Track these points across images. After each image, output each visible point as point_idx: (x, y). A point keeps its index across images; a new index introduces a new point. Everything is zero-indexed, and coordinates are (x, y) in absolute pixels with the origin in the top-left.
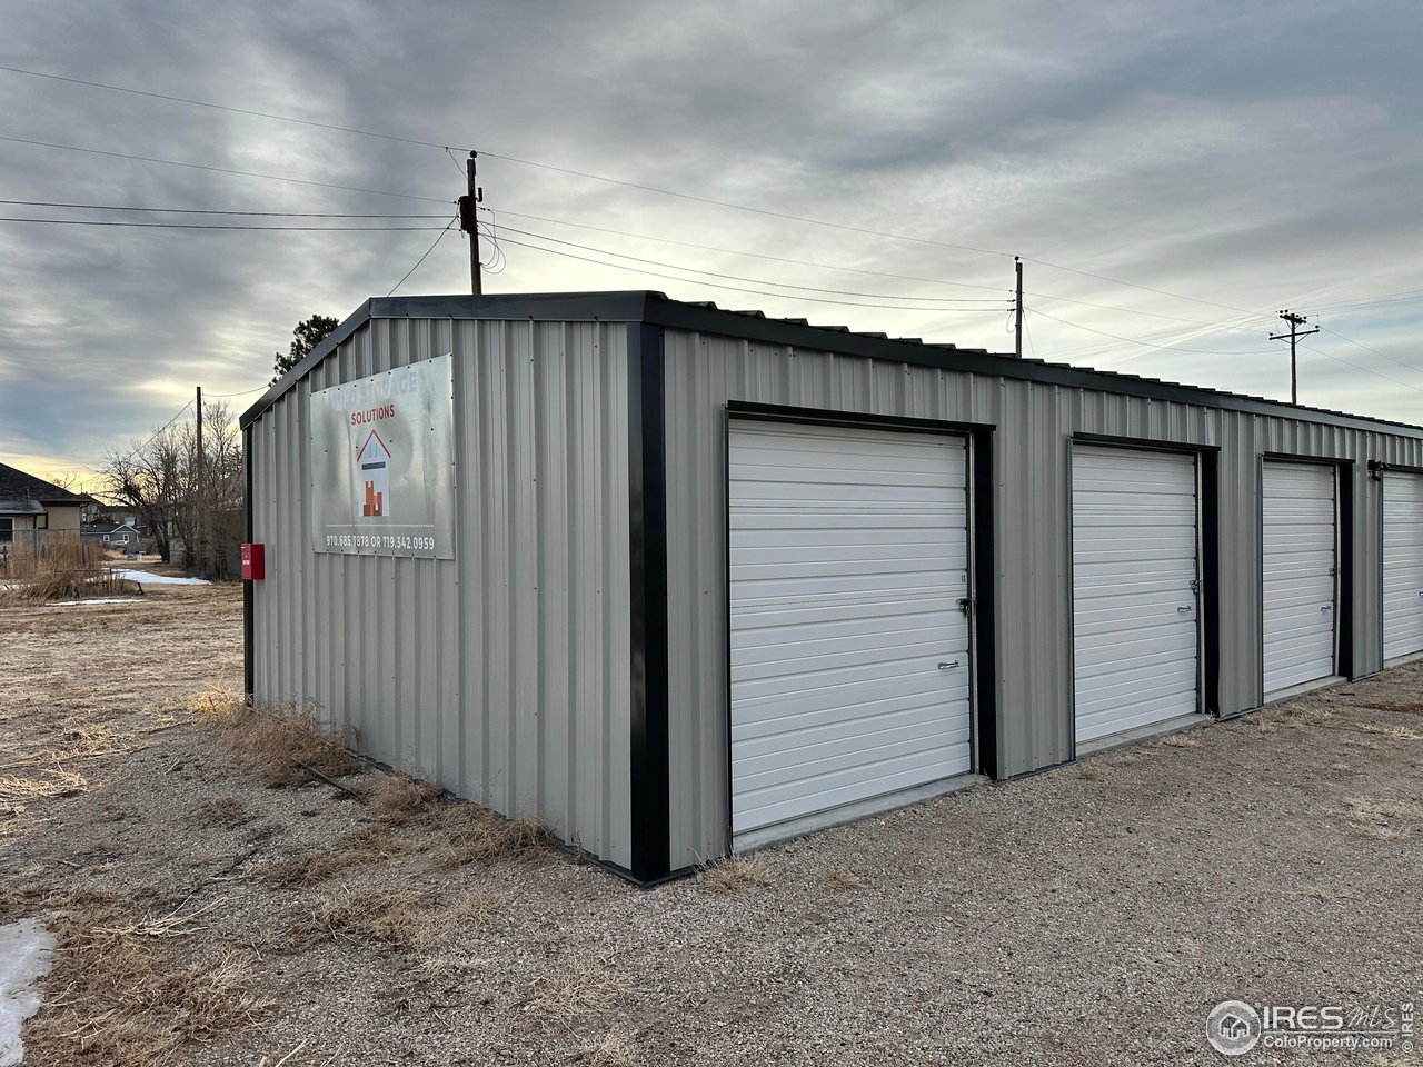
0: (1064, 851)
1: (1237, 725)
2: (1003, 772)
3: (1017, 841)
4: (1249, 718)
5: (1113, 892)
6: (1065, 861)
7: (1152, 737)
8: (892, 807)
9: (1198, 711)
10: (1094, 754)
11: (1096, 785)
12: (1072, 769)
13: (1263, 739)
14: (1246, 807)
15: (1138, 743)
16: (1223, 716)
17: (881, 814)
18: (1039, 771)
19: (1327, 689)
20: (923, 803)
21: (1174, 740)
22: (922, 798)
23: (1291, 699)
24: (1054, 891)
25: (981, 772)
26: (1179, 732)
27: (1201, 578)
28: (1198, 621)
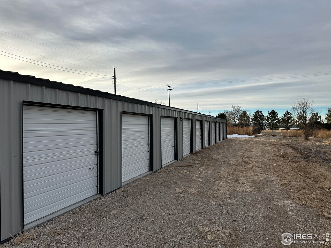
0: (117, 212)
1: (156, 173)
2: (105, 193)
3: (106, 212)
4: (159, 171)
5: (127, 221)
6: (117, 215)
7: (139, 178)
8: (75, 207)
9: (149, 171)
10: (126, 185)
11: (126, 192)
12: (121, 189)
13: (161, 176)
14: (157, 193)
15: (136, 180)
16: (154, 171)
17: (72, 210)
18: (113, 191)
19: (173, 163)
20: (83, 205)
21: (144, 178)
22: (83, 203)
23: (167, 166)
24: (113, 224)
25: (99, 194)
26: (145, 176)
27: (150, 142)
28: (149, 151)
